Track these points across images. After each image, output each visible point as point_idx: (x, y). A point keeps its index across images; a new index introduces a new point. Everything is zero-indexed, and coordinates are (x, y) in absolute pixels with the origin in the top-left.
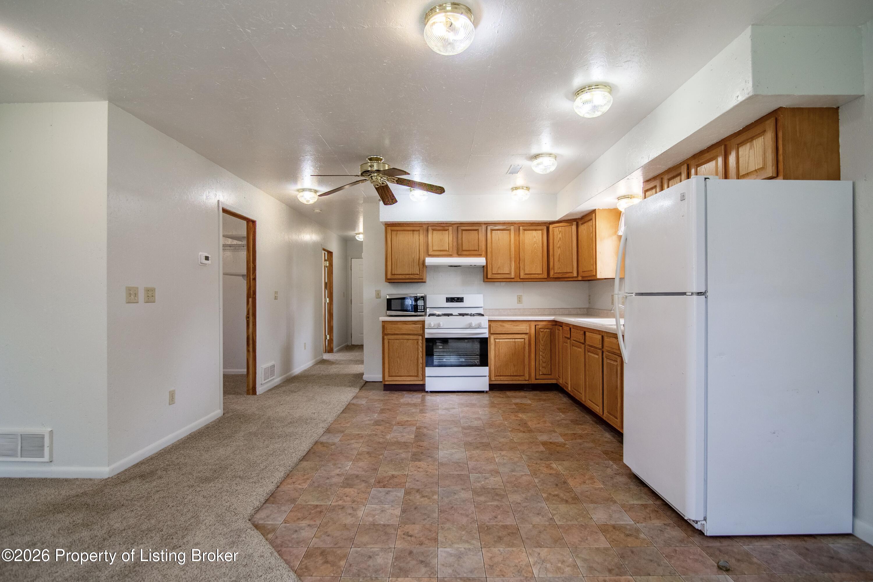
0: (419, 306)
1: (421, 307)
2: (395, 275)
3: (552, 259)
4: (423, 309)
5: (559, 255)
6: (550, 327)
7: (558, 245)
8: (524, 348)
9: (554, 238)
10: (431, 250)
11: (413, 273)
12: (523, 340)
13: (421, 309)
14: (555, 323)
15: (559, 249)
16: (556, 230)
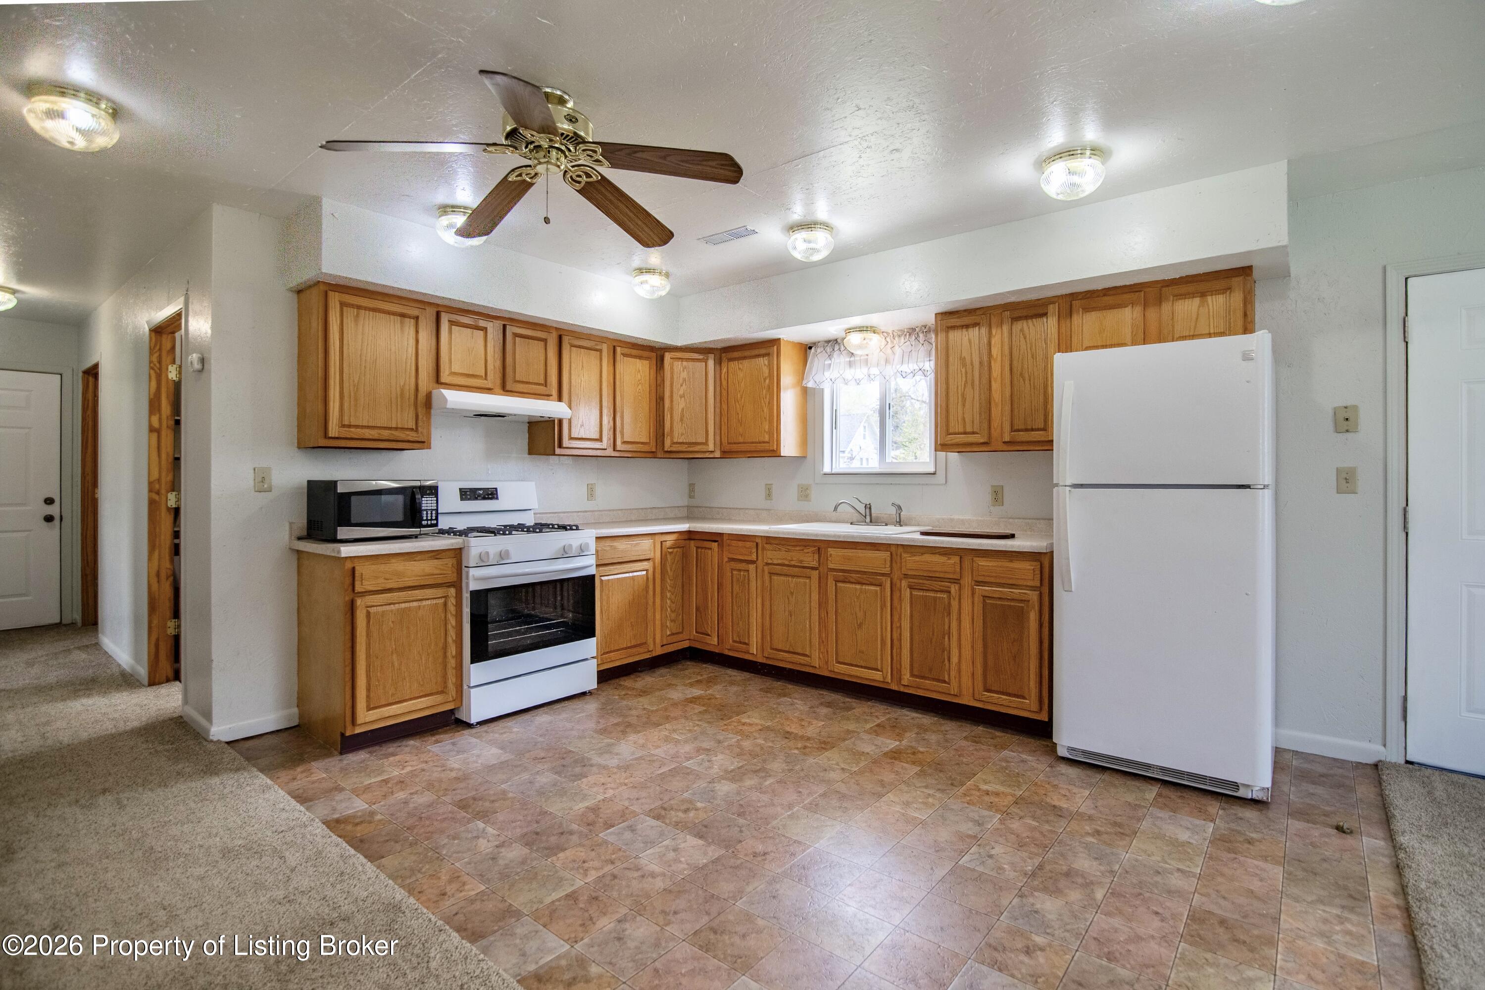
0: (425, 512)
1: (429, 512)
2: (349, 426)
3: (669, 416)
4: (434, 518)
5: (683, 409)
6: (682, 543)
7: (681, 392)
8: (647, 587)
9: (672, 378)
10: (447, 372)
11: (399, 426)
12: (644, 573)
13: (429, 518)
14: (690, 535)
15: (683, 399)
16: (678, 365)
